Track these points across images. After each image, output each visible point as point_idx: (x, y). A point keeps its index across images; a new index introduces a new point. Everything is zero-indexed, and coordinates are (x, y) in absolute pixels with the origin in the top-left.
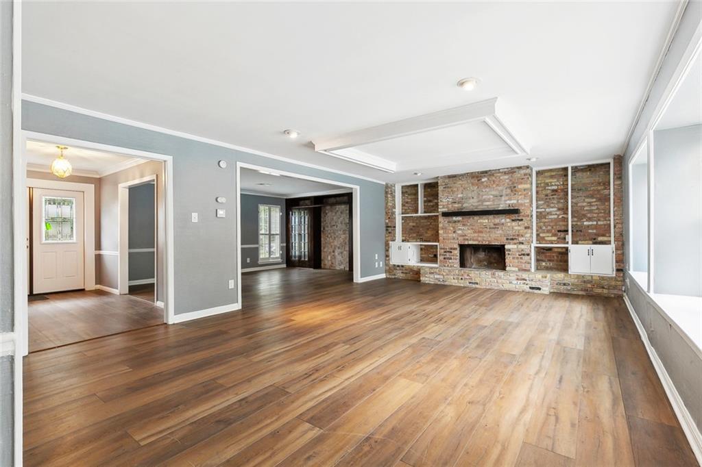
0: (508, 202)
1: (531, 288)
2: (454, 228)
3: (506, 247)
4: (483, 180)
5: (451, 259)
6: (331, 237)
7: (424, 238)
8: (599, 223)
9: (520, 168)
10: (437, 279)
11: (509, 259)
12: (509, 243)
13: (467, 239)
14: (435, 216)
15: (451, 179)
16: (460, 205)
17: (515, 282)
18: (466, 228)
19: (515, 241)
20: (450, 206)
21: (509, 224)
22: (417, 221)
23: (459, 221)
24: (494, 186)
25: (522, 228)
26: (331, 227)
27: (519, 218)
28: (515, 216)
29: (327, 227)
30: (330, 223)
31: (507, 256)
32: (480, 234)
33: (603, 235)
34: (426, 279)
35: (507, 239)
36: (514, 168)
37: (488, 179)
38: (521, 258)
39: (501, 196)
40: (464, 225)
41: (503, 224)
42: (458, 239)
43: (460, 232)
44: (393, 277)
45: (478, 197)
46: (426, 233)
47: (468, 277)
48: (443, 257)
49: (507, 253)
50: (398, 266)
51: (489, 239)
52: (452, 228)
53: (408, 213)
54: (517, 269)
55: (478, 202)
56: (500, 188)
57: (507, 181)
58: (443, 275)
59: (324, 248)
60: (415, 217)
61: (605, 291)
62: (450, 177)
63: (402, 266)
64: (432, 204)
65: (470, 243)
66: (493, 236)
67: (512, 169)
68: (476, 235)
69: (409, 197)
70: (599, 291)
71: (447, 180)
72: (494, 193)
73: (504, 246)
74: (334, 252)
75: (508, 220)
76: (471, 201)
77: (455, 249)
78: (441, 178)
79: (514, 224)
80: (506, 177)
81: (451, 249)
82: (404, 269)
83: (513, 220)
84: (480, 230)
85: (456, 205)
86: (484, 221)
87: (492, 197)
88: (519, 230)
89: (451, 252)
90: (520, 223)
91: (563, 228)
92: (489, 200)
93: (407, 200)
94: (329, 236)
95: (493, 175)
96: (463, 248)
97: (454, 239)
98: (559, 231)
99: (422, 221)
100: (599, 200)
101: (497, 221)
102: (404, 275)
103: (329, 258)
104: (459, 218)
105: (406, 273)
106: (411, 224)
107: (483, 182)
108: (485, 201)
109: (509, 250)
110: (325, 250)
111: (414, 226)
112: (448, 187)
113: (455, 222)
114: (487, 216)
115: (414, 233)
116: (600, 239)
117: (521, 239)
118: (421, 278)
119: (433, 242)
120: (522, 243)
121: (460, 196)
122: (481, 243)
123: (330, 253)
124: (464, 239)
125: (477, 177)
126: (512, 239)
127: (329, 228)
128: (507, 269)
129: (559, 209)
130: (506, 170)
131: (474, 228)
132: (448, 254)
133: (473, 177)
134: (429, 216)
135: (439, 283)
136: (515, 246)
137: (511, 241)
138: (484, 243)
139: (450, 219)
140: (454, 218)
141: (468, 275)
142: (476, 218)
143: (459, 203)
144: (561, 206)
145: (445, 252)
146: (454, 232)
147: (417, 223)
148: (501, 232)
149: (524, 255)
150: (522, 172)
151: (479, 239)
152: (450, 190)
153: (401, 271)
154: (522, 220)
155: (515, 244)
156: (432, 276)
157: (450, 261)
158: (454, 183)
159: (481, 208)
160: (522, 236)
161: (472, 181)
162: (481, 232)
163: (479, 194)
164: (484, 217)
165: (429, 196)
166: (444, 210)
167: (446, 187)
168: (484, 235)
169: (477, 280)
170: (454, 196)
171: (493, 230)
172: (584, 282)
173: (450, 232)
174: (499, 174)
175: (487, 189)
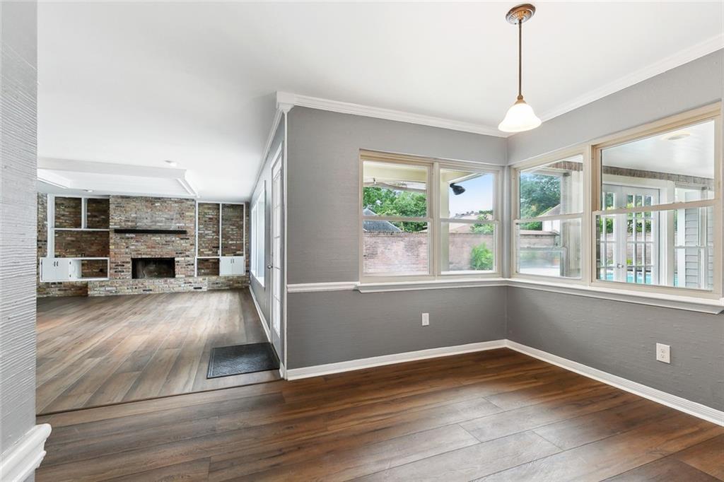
0: (178, 225)
1: (195, 288)
2: (126, 243)
3: (176, 259)
4: (156, 204)
5: (123, 272)
7: (87, 253)
8: (238, 242)
9: (187, 200)
10: (108, 291)
11: (177, 269)
12: (178, 257)
13: (141, 254)
14: (105, 232)
15: (124, 200)
16: (134, 224)
17: (183, 285)
18: (139, 244)
19: (183, 255)
20: (123, 224)
21: (178, 242)
22: (78, 236)
23: (132, 238)
24: (166, 210)
25: (188, 245)
27: (186, 237)
28: (183, 236)
31: (176, 266)
32: (154, 250)
33: (239, 250)
34: (96, 292)
35: (177, 253)
36: (183, 199)
37: (161, 204)
38: (187, 267)
39: (172, 219)
40: (137, 241)
41: (173, 241)
42: (131, 254)
43: (133, 247)
44: (45, 296)
45: (151, 219)
46: (90, 248)
47: (142, 286)
48: (114, 270)
49: (176, 264)
50: (54, 283)
51: (161, 253)
52: (124, 244)
53: (65, 227)
54: (184, 276)
55: (152, 222)
56: (171, 213)
57: (177, 208)
58: (116, 287)
60: (74, 231)
61: (240, 285)
62: (122, 197)
63: (60, 283)
64: (97, 219)
65: (144, 256)
66: (165, 251)
67: (181, 199)
68: (149, 250)
69: (66, 210)
70: (237, 285)
71: (119, 200)
72: (166, 216)
73: (174, 258)
75: (178, 239)
76: (145, 221)
77: (127, 262)
78: (113, 196)
79: (182, 241)
80: (176, 205)
81: (124, 262)
82: (62, 285)
83: (182, 239)
84: (153, 246)
85: (130, 224)
86: (157, 238)
87: (164, 219)
88: (186, 246)
89: (123, 266)
90: (187, 241)
91: (216, 245)
92: (161, 222)
93: (63, 213)
95: (165, 202)
96: (135, 262)
97: (126, 253)
98: (214, 247)
99: (84, 236)
100: (237, 227)
101: (168, 239)
102: (62, 292)
104: (133, 235)
105: (65, 290)
106: (69, 238)
107: (156, 207)
108: (158, 222)
109: (178, 262)
111: (73, 241)
112: (121, 206)
113: (128, 238)
114: (160, 235)
115: (73, 248)
116: (238, 252)
117: (187, 253)
118: (89, 293)
119: (99, 257)
120: (188, 256)
121: (134, 215)
122: (153, 257)
124: (138, 254)
125: (151, 201)
126: (181, 253)
128: (177, 276)
129: (214, 232)
130: (176, 199)
131: (147, 244)
132: (119, 267)
133: (147, 201)
134: (94, 231)
135: (111, 294)
136: (183, 259)
137: (179, 255)
138: (157, 256)
139: (123, 235)
140: (127, 235)
141: (142, 284)
142: (149, 236)
143: (132, 221)
144: (215, 229)
145: (116, 266)
146: (127, 247)
147: (77, 238)
148: (171, 247)
149: (189, 265)
150: (188, 203)
151: (152, 253)
152: (123, 209)
153: (57, 289)
154: (188, 239)
155: (183, 257)
156: (103, 289)
157: (122, 274)
158: (128, 204)
159: (153, 228)
160: (188, 251)
161: (146, 204)
162: (154, 248)
163: (152, 216)
164: (157, 235)
165: (95, 211)
166: (116, 227)
167: (119, 206)
168: (157, 250)
169: (151, 288)
170: (127, 215)
171: (165, 246)
172: (229, 280)
173: (122, 247)
174: (170, 202)
175: (160, 213)
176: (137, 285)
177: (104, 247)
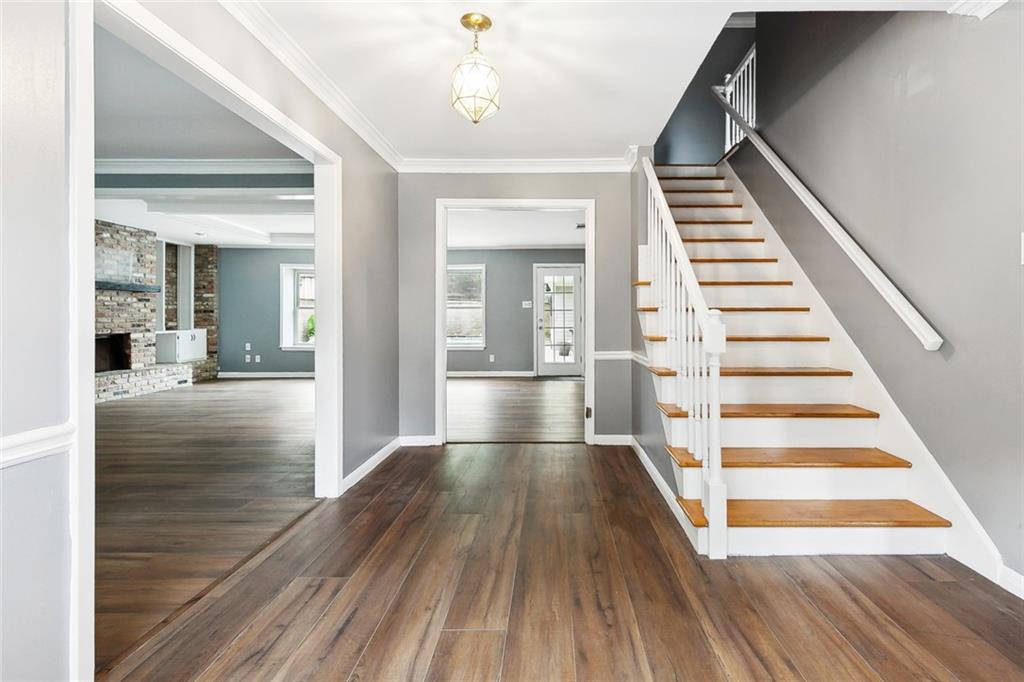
0: (135, 275)
1: (180, 383)
3: (133, 336)
9: (148, 232)
11: (135, 353)
12: (135, 332)
17: (166, 379)
19: (142, 328)
21: (135, 305)
24: (119, 248)
25: (149, 311)
27: (147, 298)
28: (141, 295)
31: (132, 349)
35: (133, 326)
36: (141, 230)
37: (112, 236)
38: (148, 350)
39: (128, 265)
41: (128, 305)
47: (113, 386)
49: (133, 344)
51: (113, 325)
54: (143, 364)
56: (126, 253)
57: (135, 245)
61: (208, 374)
66: (117, 321)
67: (139, 231)
70: (204, 375)
72: (118, 258)
73: (129, 335)
75: (135, 300)
79: (141, 305)
80: (133, 240)
83: (139, 300)
84: (101, 311)
87: (116, 263)
88: (146, 314)
90: (147, 304)
92: (111, 268)
95: (118, 232)
101: (121, 300)
107: (102, 239)
108: (108, 267)
109: (136, 341)
117: (148, 325)
120: (149, 331)
126: (139, 326)
128: (134, 366)
130: (132, 230)
136: (141, 335)
137: (137, 328)
148: (126, 315)
149: (150, 345)
150: (150, 238)
154: (148, 300)
155: (141, 331)
160: (149, 321)
162: (102, 315)
164: (106, 292)
168: (105, 319)
171: (116, 313)
172: (197, 368)
174: (125, 234)
175: (110, 251)
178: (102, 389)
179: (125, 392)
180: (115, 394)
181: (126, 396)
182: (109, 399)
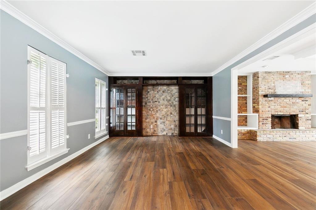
0: (300, 90)
3: (299, 116)
4: (286, 76)
6: (153, 110)
9: (306, 72)
10: (268, 138)
11: (300, 123)
12: (301, 114)
13: (277, 112)
14: (245, 97)
15: (267, 74)
16: (273, 90)
18: (276, 105)
19: (304, 112)
20: (267, 91)
21: (301, 103)
23: (272, 101)
24: (293, 80)
26: (153, 102)
27: (306, 100)
28: (304, 99)
29: (150, 102)
30: (152, 99)
31: (299, 121)
32: (285, 109)
34: (261, 138)
35: (300, 111)
36: (303, 72)
37: (290, 76)
38: (307, 122)
39: (297, 87)
40: (275, 103)
41: (297, 103)
42: (271, 111)
43: (273, 107)
45: (284, 87)
47: (289, 135)
48: (262, 123)
49: (299, 119)
51: (290, 111)
52: (268, 105)
54: (305, 128)
56: (296, 82)
57: (300, 78)
59: (146, 119)
62: (266, 72)
66: (292, 109)
68: (283, 109)
71: (265, 75)
72: (292, 84)
73: (298, 115)
74: (156, 122)
75: (300, 101)
77: (269, 117)
78: (261, 72)
79: (303, 103)
80: (299, 76)
81: (267, 117)
83: (303, 101)
84: (285, 106)
85: (270, 90)
86: (287, 100)
87: (291, 87)
88: (306, 106)
89: (267, 120)
90: (306, 102)
92: (290, 89)
94: (151, 109)
95: (292, 74)
96: (273, 117)
97: (269, 111)
101: (294, 101)
103: (152, 127)
107: (286, 78)
108: (287, 89)
109: (301, 117)
110: (147, 121)
113: (270, 101)
117: (307, 111)
118: (257, 138)
120: (307, 114)
121: (273, 85)
122: (285, 114)
123: (152, 123)
124: (276, 112)
125: (283, 74)
127: (152, 103)
128: (300, 128)
130: (299, 72)
131: (281, 105)
132: (265, 121)
133: (280, 74)
135: (270, 140)
136: (304, 115)
137: (302, 112)
139: (267, 99)
142: (283, 99)
145: (263, 120)
146: (269, 107)
148: (296, 107)
149: (308, 120)
150: (308, 74)
151: (285, 111)
152: (266, 81)
154: (307, 100)
155: (304, 114)
156: (265, 136)
157: (266, 125)
158: (269, 77)
160: (308, 109)
161: (280, 76)
162: (286, 107)
163: (284, 85)
166: (263, 93)
167: (264, 78)
168: (287, 109)
169: (295, 136)
170: (269, 85)
171: (292, 106)
173: (266, 107)
174: (295, 74)
175: (289, 82)
176: (285, 134)
177: (241, 107)
178: (284, 136)
179: (294, 138)
180: (290, 138)
181: (294, 140)
182: (287, 140)
